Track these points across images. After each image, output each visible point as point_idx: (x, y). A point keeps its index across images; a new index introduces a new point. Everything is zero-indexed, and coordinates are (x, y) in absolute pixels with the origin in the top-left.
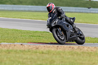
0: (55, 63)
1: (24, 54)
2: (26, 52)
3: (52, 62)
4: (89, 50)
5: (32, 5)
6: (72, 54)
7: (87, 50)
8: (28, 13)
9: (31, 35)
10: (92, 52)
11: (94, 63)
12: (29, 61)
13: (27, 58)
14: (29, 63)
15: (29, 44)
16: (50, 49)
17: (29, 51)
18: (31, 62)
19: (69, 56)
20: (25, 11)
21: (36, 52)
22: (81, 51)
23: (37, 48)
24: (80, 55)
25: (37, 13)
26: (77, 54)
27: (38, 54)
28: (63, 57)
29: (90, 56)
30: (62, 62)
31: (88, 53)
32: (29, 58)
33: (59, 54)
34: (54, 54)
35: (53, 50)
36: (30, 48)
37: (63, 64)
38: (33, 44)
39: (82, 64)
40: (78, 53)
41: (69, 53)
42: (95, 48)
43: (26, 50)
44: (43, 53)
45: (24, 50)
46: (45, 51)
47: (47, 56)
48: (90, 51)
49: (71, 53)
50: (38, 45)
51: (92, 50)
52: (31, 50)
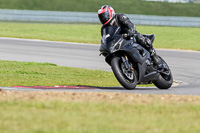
0: (69, 128)
1: (5, 109)
2: (9, 104)
3: (63, 125)
4: (137, 100)
5: (21, 8)
6: (103, 110)
7: (134, 101)
8: (12, 24)
9: (18, 70)
10: (145, 104)
11: (148, 128)
12: (16, 123)
13: (11, 118)
14: (16, 128)
15: (16, 89)
16: (58, 98)
17: (15, 104)
18: (19, 125)
19: (98, 114)
20: (6, 21)
21: (30, 106)
22: (123, 103)
23: (32, 98)
24: (120, 110)
25: (30, 25)
26: (114, 109)
27: (34, 108)
28: (85, 115)
29: (140, 113)
30: (83, 125)
31: (136, 108)
32: (15, 116)
33: (77, 108)
34: (66, 109)
35: (64, 100)
36: (17, 96)
37: (85, 129)
38: (24, 89)
39: (124, 129)
40: (115, 107)
41: (97, 106)
42: (150, 96)
43: (9, 101)
44: (44, 107)
45: (6, 102)
46: (47, 104)
47: (51, 113)
48: (140, 103)
49: (101, 108)
50: (34, 92)
51: (143, 102)
52: (18, 101)
